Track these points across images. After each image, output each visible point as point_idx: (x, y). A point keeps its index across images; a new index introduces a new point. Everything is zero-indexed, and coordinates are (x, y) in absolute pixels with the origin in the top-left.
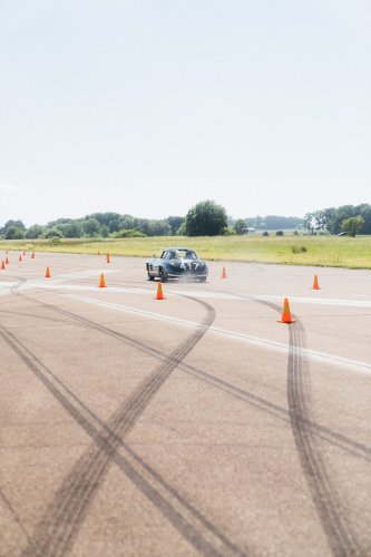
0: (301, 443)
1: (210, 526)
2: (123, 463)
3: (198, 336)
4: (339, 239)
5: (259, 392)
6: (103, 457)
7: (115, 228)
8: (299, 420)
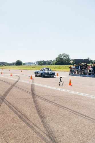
0: (33, 98)
1: (19, 111)
2: (5, 102)
3: (17, 81)
4: (40, 66)
5: (27, 90)
6: (2, 101)
7: (4, 64)
8: (33, 94)
